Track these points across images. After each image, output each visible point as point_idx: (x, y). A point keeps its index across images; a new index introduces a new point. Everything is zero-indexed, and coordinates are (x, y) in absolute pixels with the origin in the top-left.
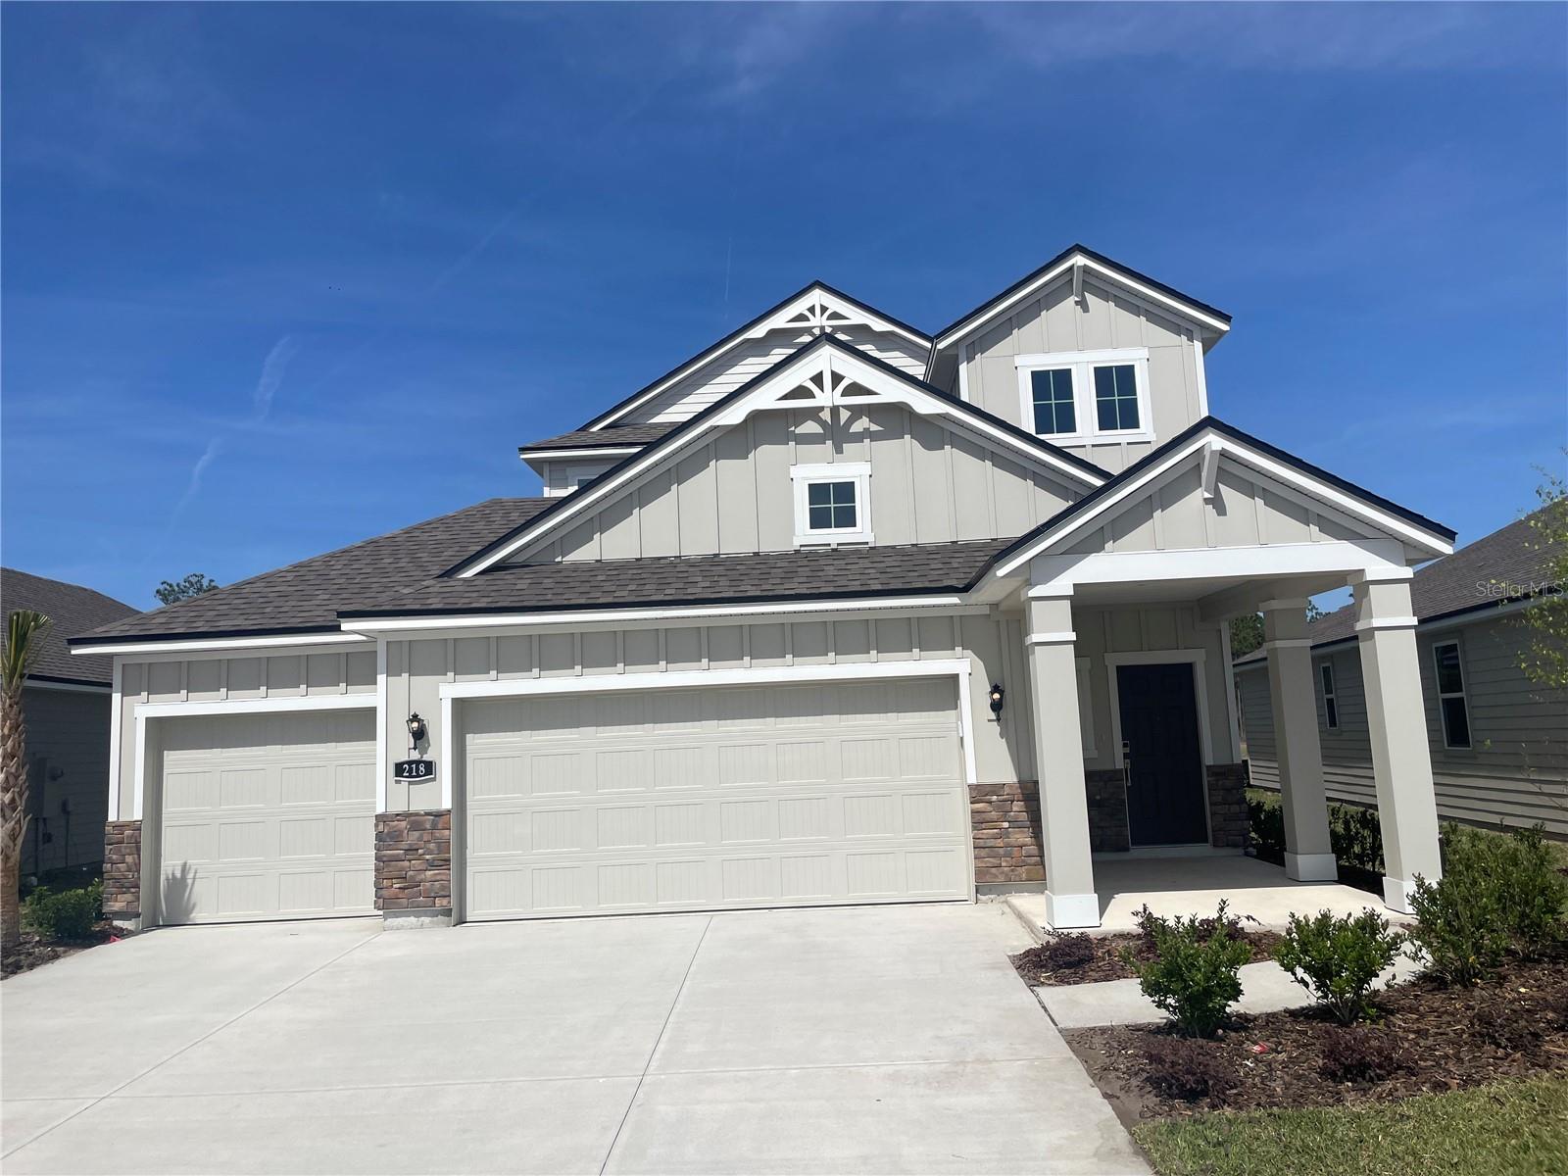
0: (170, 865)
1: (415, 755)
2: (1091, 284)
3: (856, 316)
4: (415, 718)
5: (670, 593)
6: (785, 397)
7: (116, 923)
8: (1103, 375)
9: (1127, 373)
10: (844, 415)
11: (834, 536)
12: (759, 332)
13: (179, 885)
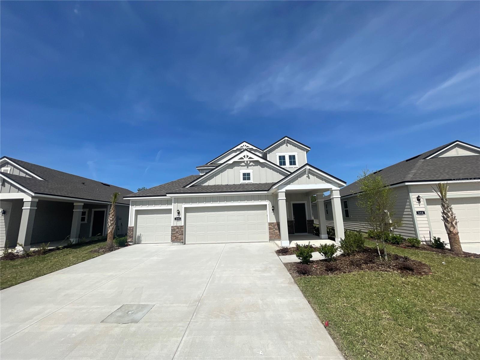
0: (138, 234)
1: (178, 217)
2: (288, 142)
3: (251, 147)
4: (178, 210)
5: (220, 191)
6: (239, 159)
7: (129, 243)
8: (290, 157)
9: (294, 156)
10: (249, 162)
11: (247, 182)
12: (235, 149)
13: (139, 237)
